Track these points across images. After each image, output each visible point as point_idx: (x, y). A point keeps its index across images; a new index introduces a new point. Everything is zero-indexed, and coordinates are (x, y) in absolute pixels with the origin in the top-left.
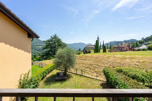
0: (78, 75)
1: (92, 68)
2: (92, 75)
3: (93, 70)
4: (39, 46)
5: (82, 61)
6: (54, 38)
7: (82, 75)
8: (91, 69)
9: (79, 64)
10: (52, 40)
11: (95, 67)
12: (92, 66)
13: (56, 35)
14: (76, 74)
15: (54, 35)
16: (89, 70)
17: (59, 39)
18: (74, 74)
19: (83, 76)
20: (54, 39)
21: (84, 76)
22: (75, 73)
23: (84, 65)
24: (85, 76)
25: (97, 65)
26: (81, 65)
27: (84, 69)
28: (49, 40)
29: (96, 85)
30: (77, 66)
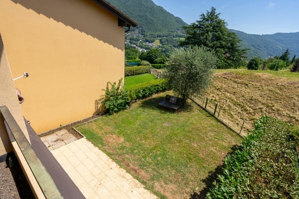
0: (207, 111)
1: (248, 108)
2: (237, 124)
3: (250, 113)
4: (182, 37)
5: (236, 86)
6: (207, 20)
7: (213, 115)
8: (246, 110)
9: (226, 91)
10: (203, 25)
11: (260, 108)
12: (252, 106)
13: (215, 9)
14: (204, 109)
15: (210, 11)
16: (240, 111)
17: (219, 22)
18: (202, 107)
19: (214, 117)
20: (207, 22)
21: (217, 119)
22: (204, 107)
23: (234, 97)
24: (219, 118)
25: (268, 107)
26: (228, 94)
27: (229, 106)
28: (194, 24)
29: (224, 144)
30: (218, 95)
